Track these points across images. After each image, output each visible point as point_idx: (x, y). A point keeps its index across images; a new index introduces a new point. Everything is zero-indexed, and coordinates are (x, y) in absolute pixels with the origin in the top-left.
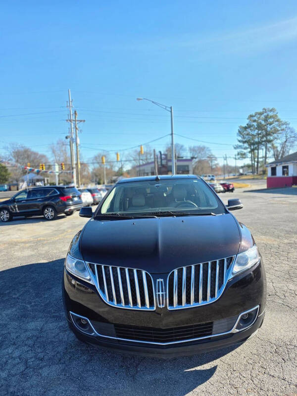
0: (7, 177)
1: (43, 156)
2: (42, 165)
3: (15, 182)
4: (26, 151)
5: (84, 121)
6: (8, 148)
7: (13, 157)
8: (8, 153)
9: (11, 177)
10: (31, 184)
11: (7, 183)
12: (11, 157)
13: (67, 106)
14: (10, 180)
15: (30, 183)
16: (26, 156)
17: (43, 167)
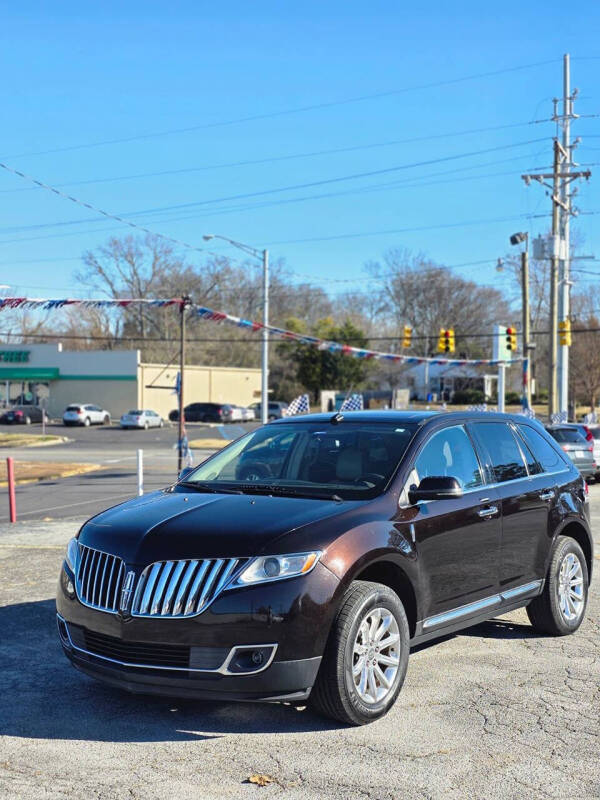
0: (362, 368)
1: (491, 295)
2: (446, 335)
3: (386, 387)
4: (435, 275)
5: (587, 175)
6: (377, 266)
7: (393, 299)
8: (379, 286)
9: (375, 368)
10: (435, 396)
11: (362, 387)
12: (388, 299)
13: (554, 119)
14: (372, 379)
15: (434, 390)
16: (432, 293)
17: (447, 342)
